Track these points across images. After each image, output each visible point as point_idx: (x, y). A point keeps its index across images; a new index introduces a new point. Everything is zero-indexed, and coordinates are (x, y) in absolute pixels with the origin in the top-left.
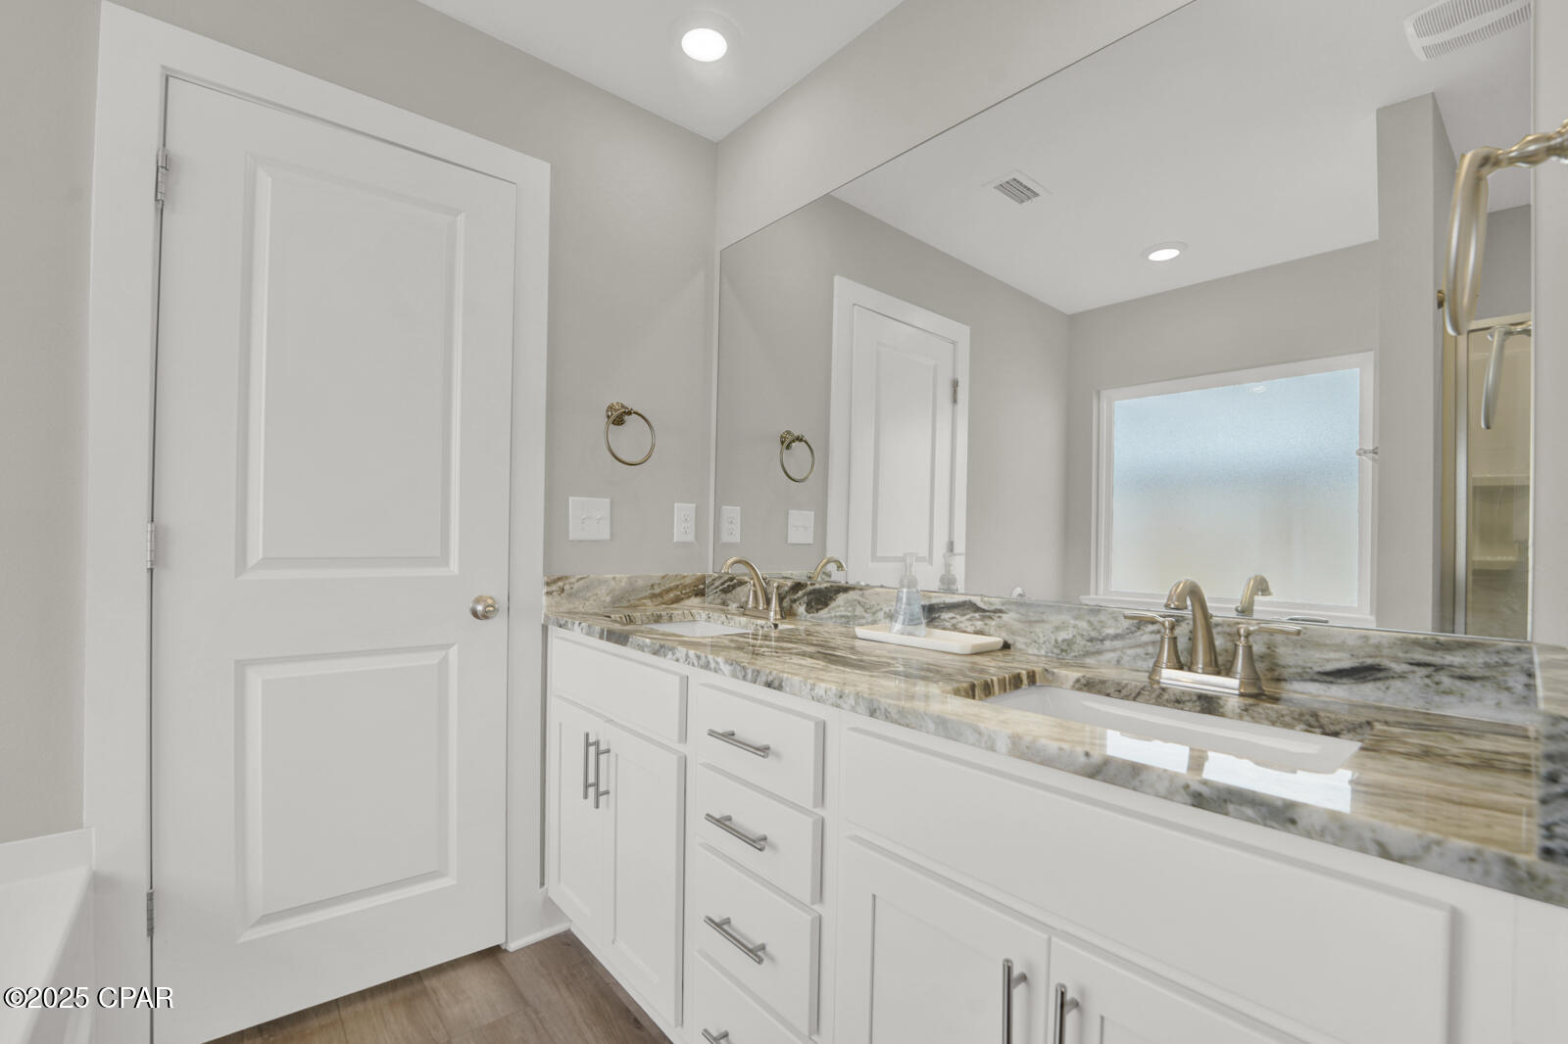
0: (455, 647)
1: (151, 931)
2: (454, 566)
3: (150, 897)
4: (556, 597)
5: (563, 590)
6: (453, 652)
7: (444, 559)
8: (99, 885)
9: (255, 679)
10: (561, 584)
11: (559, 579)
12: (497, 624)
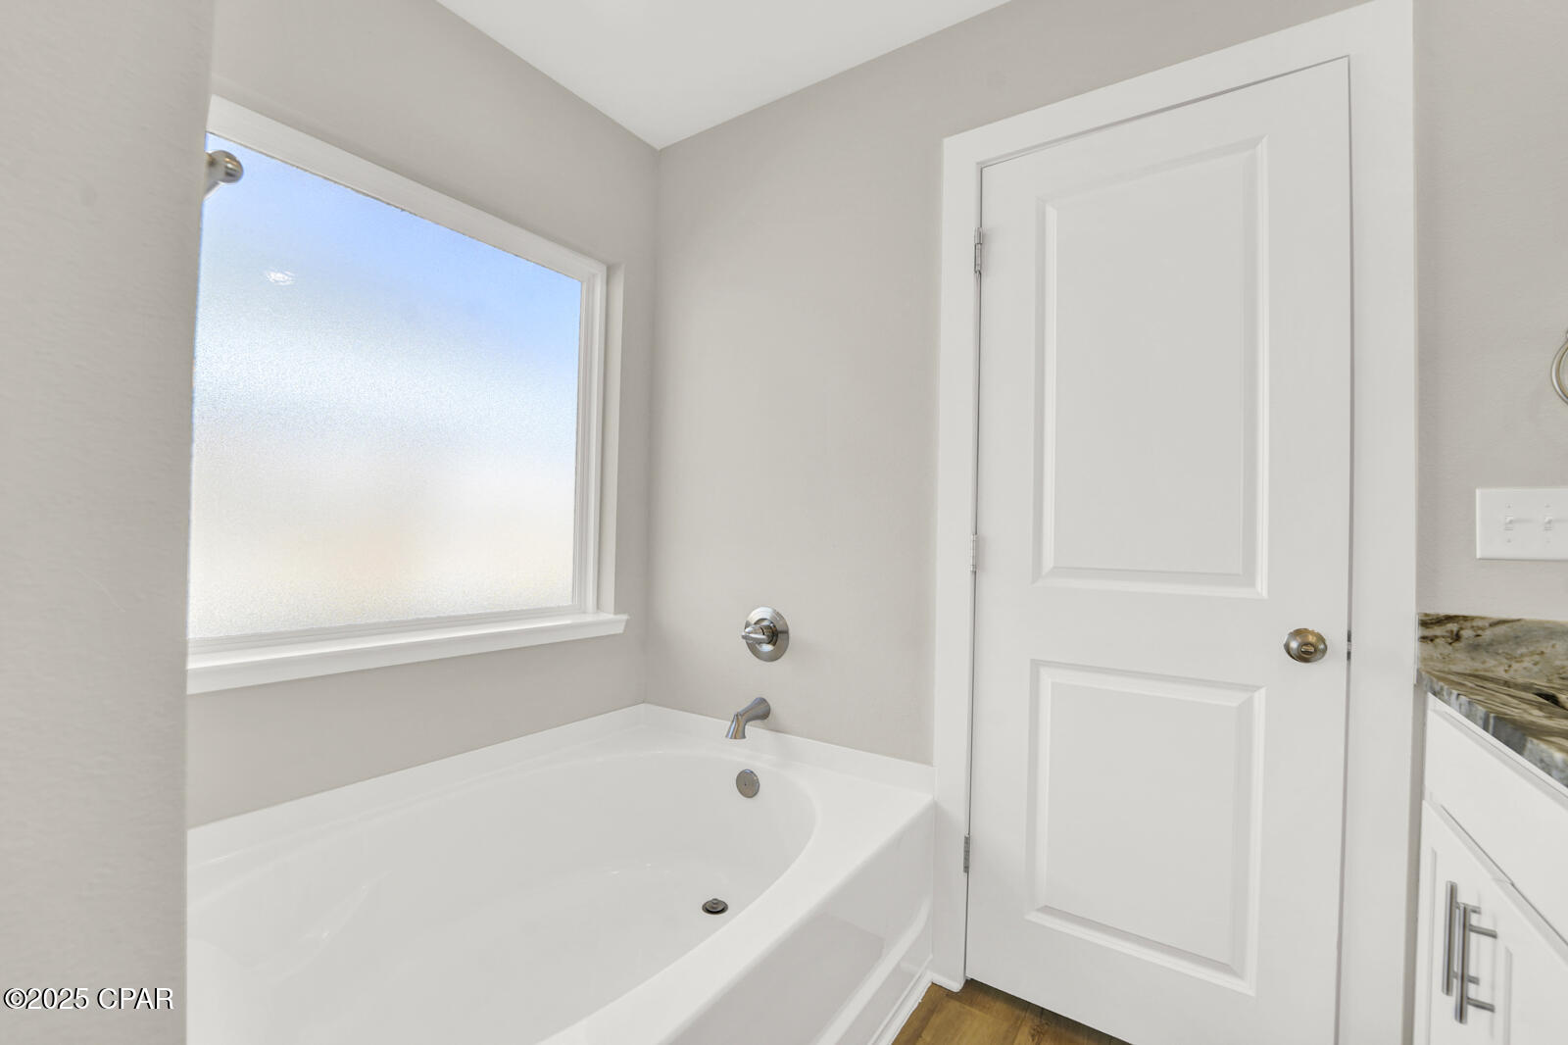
0: (1263, 691)
1: (967, 869)
2: (1262, 587)
3: (967, 841)
4: (1442, 648)
5: (1457, 637)
6: (1260, 698)
7: (1248, 577)
8: (935, 815)
9: (1047, 678)
10: (1453, 627)
11: (1450, 619)
12: (1325, 672)
